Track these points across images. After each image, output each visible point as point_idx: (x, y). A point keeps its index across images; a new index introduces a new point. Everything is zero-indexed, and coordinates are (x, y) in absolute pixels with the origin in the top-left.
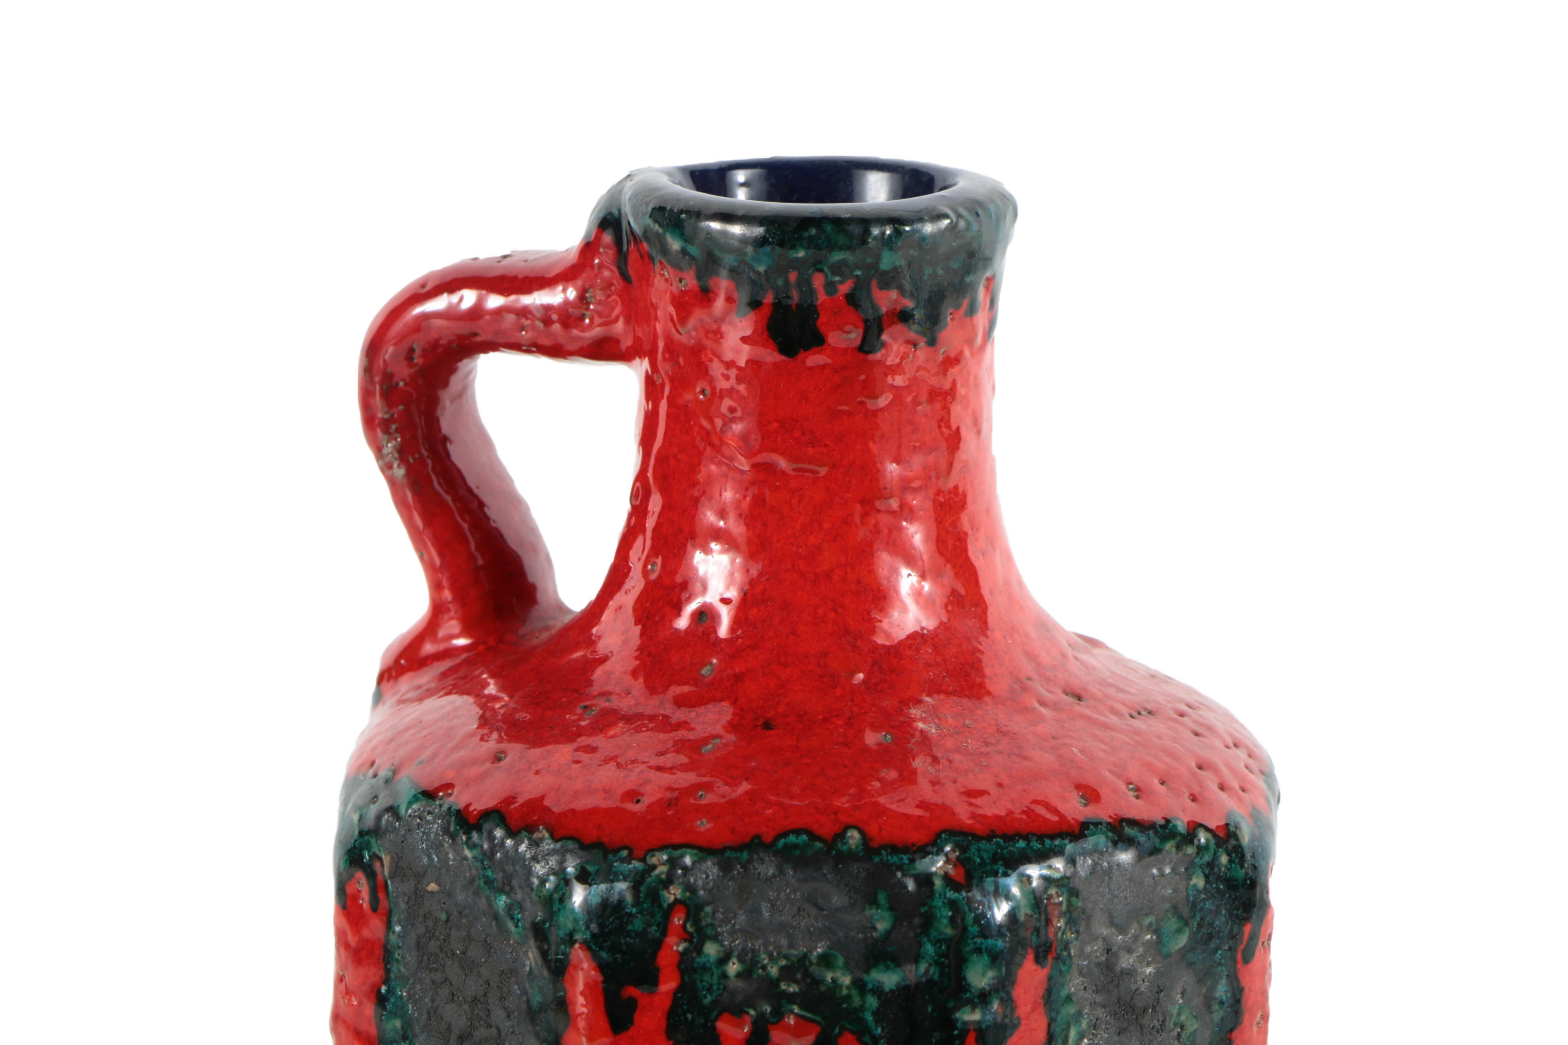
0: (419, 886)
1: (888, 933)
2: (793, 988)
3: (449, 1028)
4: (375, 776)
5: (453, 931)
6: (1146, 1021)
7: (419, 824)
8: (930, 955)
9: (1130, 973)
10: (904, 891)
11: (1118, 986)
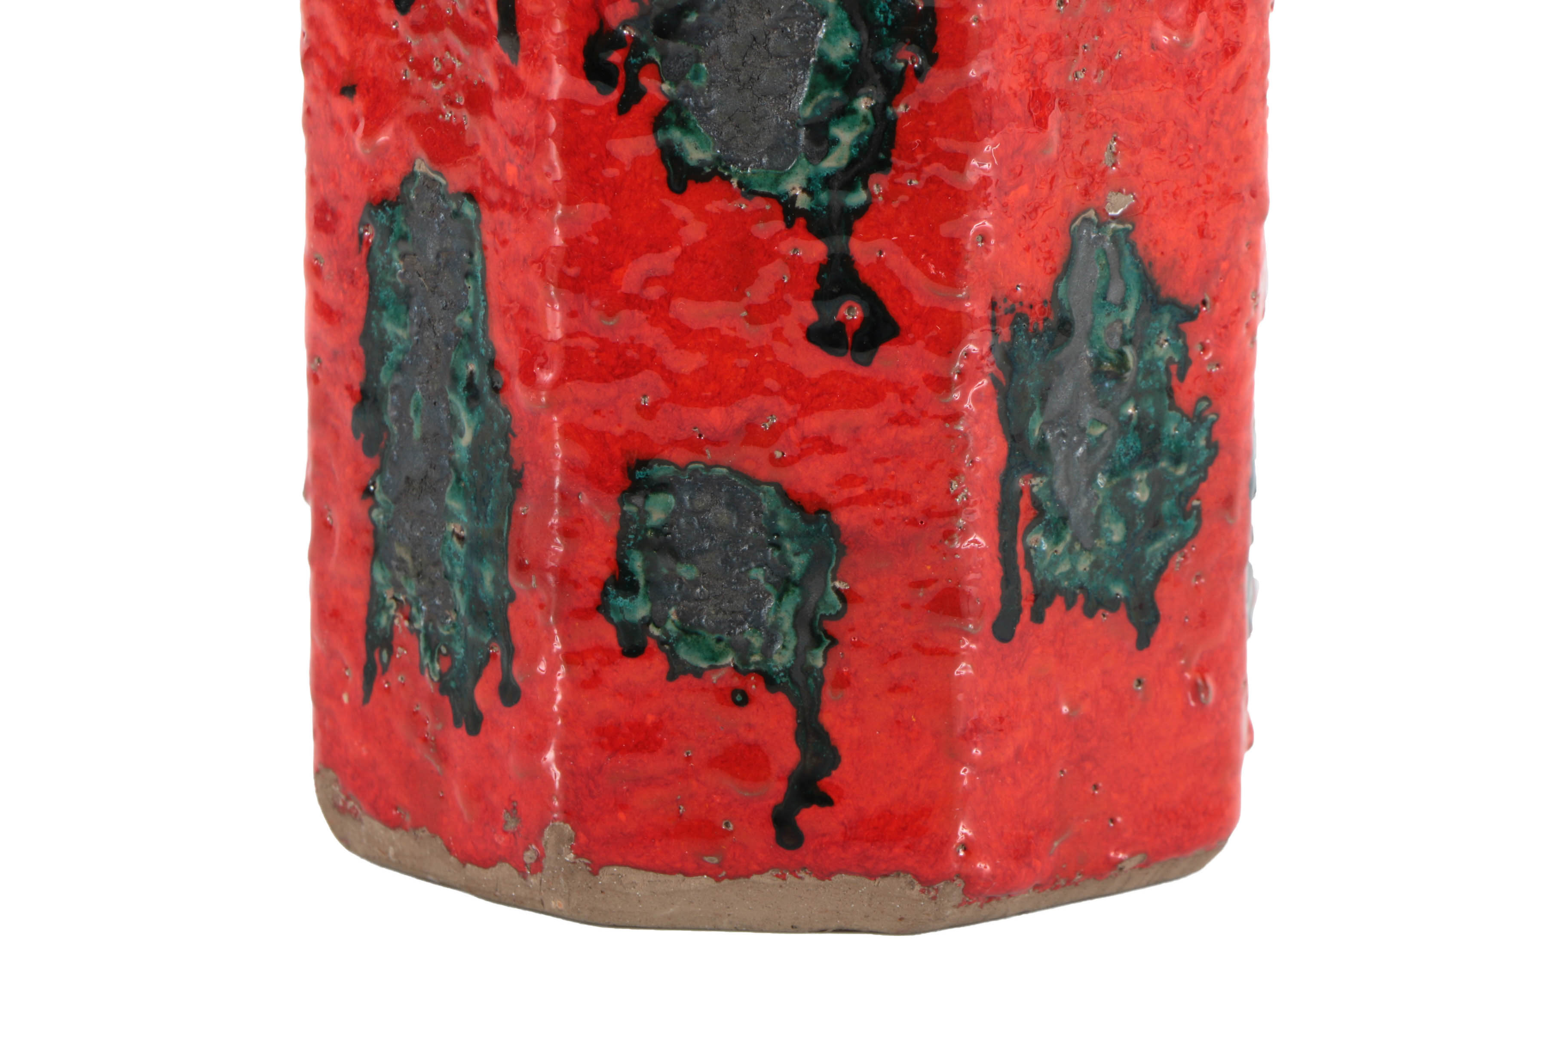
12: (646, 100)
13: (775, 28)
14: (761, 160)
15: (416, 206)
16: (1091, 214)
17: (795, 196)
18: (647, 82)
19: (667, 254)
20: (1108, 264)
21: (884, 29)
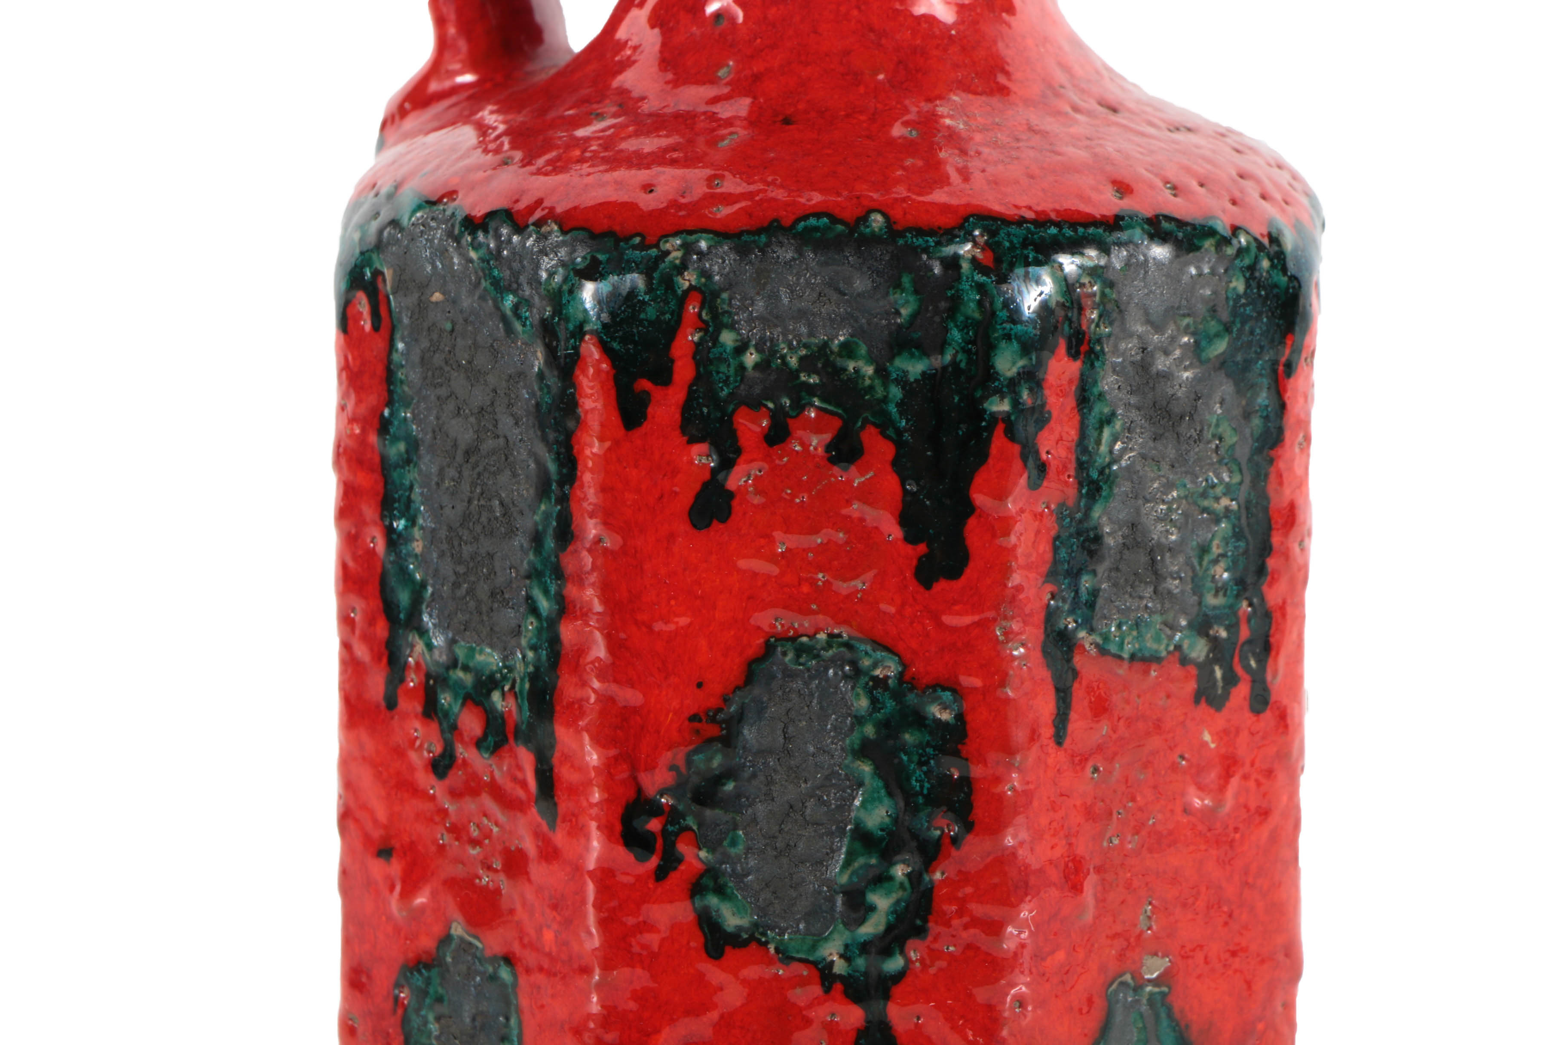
0: (423, 298)
1: (914, 316)
2: (813, 380)
3: (455, 444)
4: (377, 195)
5: (458, 340)
6: (1183, 428)
7: (422, 232)
8: (956, 342)
9: (1166, 376)
10: (930, 274)
11: (1153, 388)
12: (682, 867)
13: (811, 797)
14: (798, 925)
15: (452, 969)
16: (1128, 978)
17: (833, 962)
18: (683, 848)
19: (705, 1019)
20: (1145, 1027)
21: (920, 797)
